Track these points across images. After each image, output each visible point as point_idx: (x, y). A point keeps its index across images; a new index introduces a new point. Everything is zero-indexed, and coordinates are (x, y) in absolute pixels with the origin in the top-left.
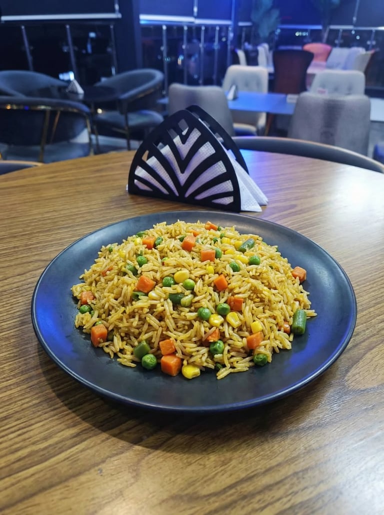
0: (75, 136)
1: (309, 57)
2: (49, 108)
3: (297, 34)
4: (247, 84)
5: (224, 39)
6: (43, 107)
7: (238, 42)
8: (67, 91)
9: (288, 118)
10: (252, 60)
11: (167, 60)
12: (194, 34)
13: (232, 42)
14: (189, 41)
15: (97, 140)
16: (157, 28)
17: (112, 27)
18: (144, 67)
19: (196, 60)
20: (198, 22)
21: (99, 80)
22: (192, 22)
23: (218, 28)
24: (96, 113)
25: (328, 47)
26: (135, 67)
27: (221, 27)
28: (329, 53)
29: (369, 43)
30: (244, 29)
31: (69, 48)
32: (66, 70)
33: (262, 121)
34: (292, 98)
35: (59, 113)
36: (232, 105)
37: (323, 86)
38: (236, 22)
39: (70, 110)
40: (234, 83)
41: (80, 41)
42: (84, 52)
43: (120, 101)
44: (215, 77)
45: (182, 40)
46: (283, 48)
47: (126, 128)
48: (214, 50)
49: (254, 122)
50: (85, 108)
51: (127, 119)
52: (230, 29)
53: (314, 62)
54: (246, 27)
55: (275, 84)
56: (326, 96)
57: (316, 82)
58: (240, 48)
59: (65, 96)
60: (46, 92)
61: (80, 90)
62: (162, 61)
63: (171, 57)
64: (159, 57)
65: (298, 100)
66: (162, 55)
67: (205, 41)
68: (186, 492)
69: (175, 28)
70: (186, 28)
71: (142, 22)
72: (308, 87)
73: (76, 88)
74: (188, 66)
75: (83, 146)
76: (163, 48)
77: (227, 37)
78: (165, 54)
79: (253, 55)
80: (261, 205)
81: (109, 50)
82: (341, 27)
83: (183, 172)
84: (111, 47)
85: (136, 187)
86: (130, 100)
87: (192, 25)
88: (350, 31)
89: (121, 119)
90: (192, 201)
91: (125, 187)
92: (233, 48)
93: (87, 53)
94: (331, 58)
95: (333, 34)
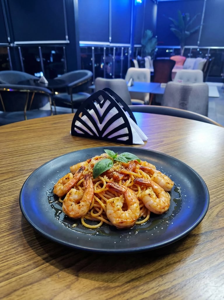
0: (43, 106)
1: (173, 63)
2: (29, 91)
3: (167, 51)
4: (138, 78)
5: (126, 54)
6: (25, 91)
7: (134, 56)
8: (39, 82)
9: (161, 96)
10: (142, 65)
11: (95, 65)
12: (110, 51)
13: (131, 56)
14: (107, 55)
15: (55, 109)
16: (89, 48)
17: (64, 48)
18: (82, 69)
19: (110, 66)
20: (112, 45)
21: (57, 76)
22: (109, 45)
23: (123, 48)
25: (184, 58)
26: (77, 69)
27: (125, 48)
28: (184, 61)
29: (207, 55)
30: (137, 49)
31: (40, 60)
32: (39, 71)
33: (147, 98)
34: (163, 85)
35: (34, 94)
36: (130, 89)
37: (181, 78)
38: (133, 45)
39: (40, 92)
40: (131, 77)
41: (47, 56)
42: (49, 61)
43: (69, 87)
45: (103, 55)
46: (159, 58)
47: (71, 102)
48: (121, 60)
49: (143, 99)
50: (49, 91)
51: (72, 97)
52: (130, 49)
53: (176, 66)
54: (138, 47)
55: (154, 78)
56: (182, 84)
58: (135, 59)
59: (38, 85)
60: (28, 82)
61: (46, 82)
62: (92, 66)
63: (97, 64)
64: (91, 64)
65: (167, 86)
66: (92, 63)
67: (116, 55)
69: (99, 48)
70: (105, 48)
72: (173, 79)
73: (44, 80)
74: (106, 69)
75: (47, 112)
76: (92, 59)
77: (128, 53)
78: (93, 62)
79: (142, 62)
80: (144, 141)
81: (62, 60)
82: (191, 47)
83: (101, 123)
84: (64, 58)
85: (76, 132)
86: (74, 87)
87: (108, 46)
88: (197, 49)
89: (69, 97)
90: (106, 139)
91: (70, 132)
92: (131, 59)
93: (50, 62)
94: (186, 64)
95: (187, 51)
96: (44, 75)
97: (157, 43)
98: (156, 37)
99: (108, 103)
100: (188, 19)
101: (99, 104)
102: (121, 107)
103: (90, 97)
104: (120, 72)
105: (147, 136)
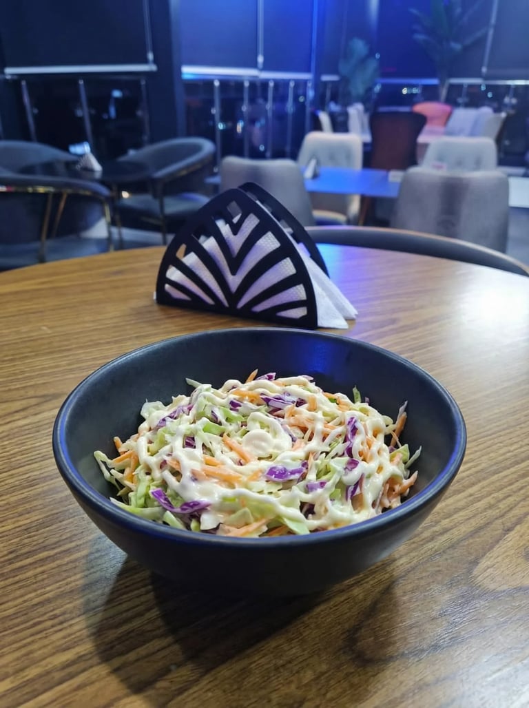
0: (88, 226)
1: (420, 122)
2: (52, 190)
3: (405, 91)
4: (332, 158)
5: (301, 99)
6: (41, 190)
7: (321, 103)
8: (78, 167)
9: (390, 203)
10: (340, 125)
11: (221, 126)
12: (259, 91)
13: (313, 102)
14: (252, 100)
15: (120, 234)
16: (207, 84)
17: (143, 83)
18: (189, 134)
19: (261, 128)
20: (264, 75)
21: (124, 152)
22: (256, 77)
23: (292, 84)
24: (120, 197)
25: (447, 108)
26: (175, 135)
27: (297, 83)
28: (449, 116)
29: (506, 101)
30: (329, 85)
31: (83, 112)
32: (79, 140)
33: (355, 207)
34: (395, 176)
35: (65, 197)
36: (311, 186)
37: (441, 158)
38: (317, 76)
39: (82, 192)
40: (314, 156)
41: (100, 102)
42: (105, 116)
43: (154, 181)
44: (289, 148)
45: (242, 99)
46: (383, 109)
48: (286, 113)
49: (343, 209)
50: (104, 191)
51: (162, 206)
52: (310, 85)
53: (427, 128)
54: (333, 82)
55: (370, 158)
56: (444, 172)
57: (430, 154)
58: (323, 109)
59: (75, 174)
60: (49, 168)
61: (97, 167)
62: (214, 127)
63: (226, 124)
64: (210, 123)
65: (404, 178)
66: (214, 120)
67: (274, 100)
69: (232, 84)
70: (247, 84)
71: (185, 77)
72: (419, 162)
73: (90, 161)
74: (251, 135)
75: (98, 241)
76: (214, 111)
77: (305, 95)
78: (217, 118)
79: (341, 119)
80: (348, 320)
82: (466, 81)
83: (234, 272)
84: (143, 109)
85: (168, 295)
86: (168, 180)
87: (256, 79)
88: (480, 86)
89: (154, 205)
90: (247, 314)
91: (152, 296)
92: (313, 109)
93: (110, 118)
94: (453, 123)
95: (455, 91)
96: (92, 151)
97: (379, 71)
98: (378, 56)
99: (251, 223)
100: (458, 10)
101: (228, 225)
102: (287, 231)
103: (208, 204)
104: (285, 143)
105: (356, 307)
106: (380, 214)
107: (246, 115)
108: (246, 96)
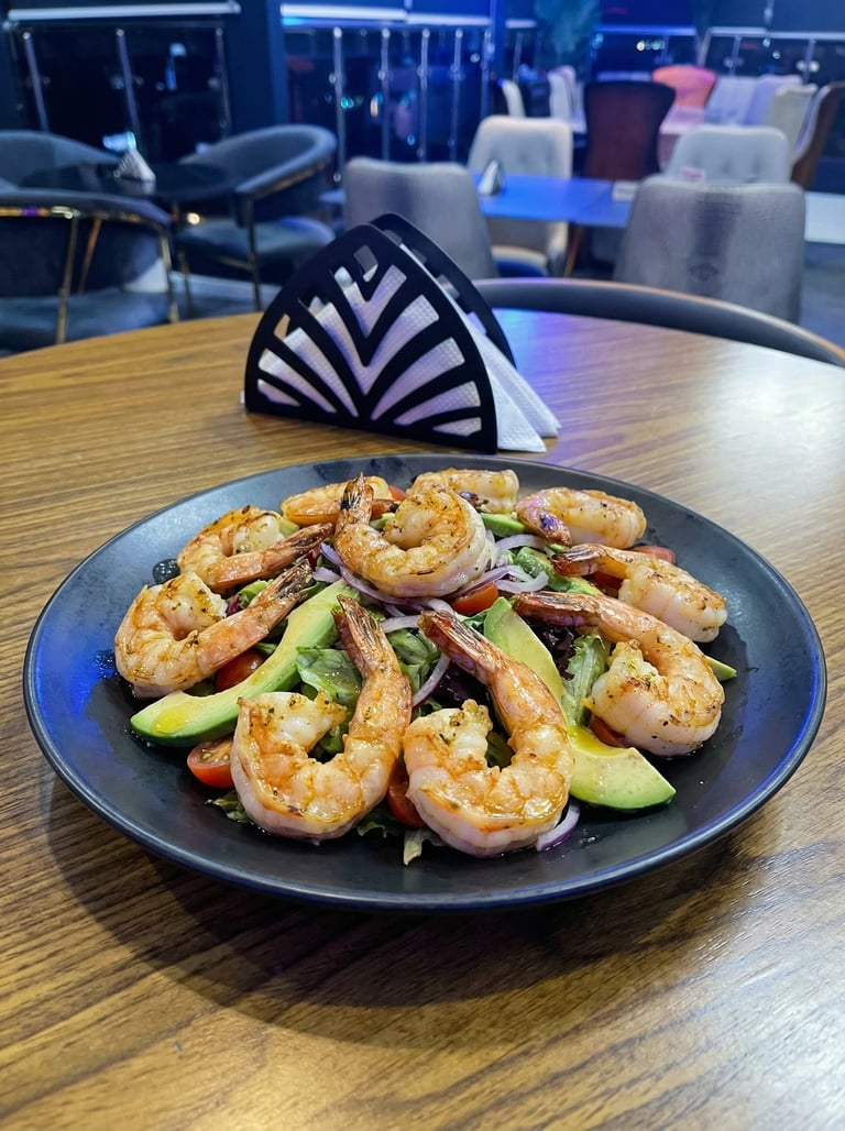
0: (134, 275)
1: (664, 98)
2: (76, 213)
3: (641, 46)
4: (524, 159)
5: (475, 58)
7: (505, 64)
8: (117, 174)
9: (614, 236)
10: (536, 105)
11: (345, 104)
12: (407, 46)
13: (492, 65)
14: (396, 61)
15: (187, 284)
16: (323, 34)
17: (219, 33)
18: (293, 120)
19: (410, 107)
20: (415, 19)
21: (192, 150)
22: (402, 21)
23: (459, 34)
24: (186, 223)
25: (709, 76)
26: (271, 123)
27: (468, 31)
28: (712, 88)
29: (801, 66)
30: (519, 36)
31: (125, 81)
32: (119, 129)
33: (559, 241)
34: (624, 191)
35: (97, 224)
36: (490, 206)
37: (697, 161)
38: (500, 19)
39: (124, 217)
40: (494, 156)
41: (150, 64)
42: (160, 87)
43: (239, 198)
44: (453, 143)
45: (379, 60)
46: (605, 77)
47: (252, 257)
48: (451, 82)
49: (540, 245)
50: (161, 216)
51: (252, 239)
52: (488, 35)
53: (677, 108)
54: (524, 30)
55: (586, 158)
56: (703, 186)
57: (679, 158)
58: (510, 77)
59: (113, 187)
60: (71, 177)
61: (146, 173)
62: (333, 107)
63: (354, 100)
64: (328, 99)
65: (638, 195)
66: (334, 95)
67: (431, 60)
68: (370, 1093)
69: (363, 33)
70: (386, 34)
71: (287, 22)
72: (663, 165)
73: (137, 167)
74: (392, 117)
75: (152, 298)
76: (335, 78)
77: (480, 52)
78: (339, 89)
79: (536, 93)
80: (546, 437)
81: (213, 83)
82: (738, 32)
83: (366, 361)
84: (218, 76)
85: (263, 397)
86: (260, 196)
87: (400, 25)
88: (760, 40)
89: (240, 237)
90: (387, 429)
91: (239, 397)
92: (493, 76)
93: (167, 92)
94: (714, 102)
95: (721, 47)
96: (138, 147)
97: (598, 14)
102: (446, 288)
104: (448, 134)
105: (558, 418)
106: (600, 252)
107: (385, 85)
108: (384, 53)
